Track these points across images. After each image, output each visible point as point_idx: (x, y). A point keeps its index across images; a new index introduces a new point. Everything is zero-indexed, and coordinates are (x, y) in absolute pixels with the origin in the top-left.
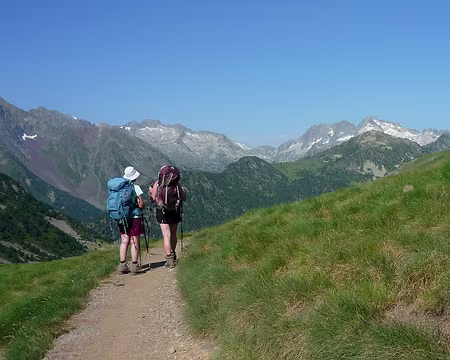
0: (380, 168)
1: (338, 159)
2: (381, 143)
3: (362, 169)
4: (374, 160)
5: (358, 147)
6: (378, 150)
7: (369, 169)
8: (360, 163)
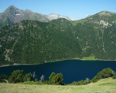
0: (106, 23)
1: (91, 20)
2: (107, 14)
3: (99, 23)
4: (104, 20)
5: (99, 16)
6: (106, 17)
7: (102, 23)
8: (99, 21)
